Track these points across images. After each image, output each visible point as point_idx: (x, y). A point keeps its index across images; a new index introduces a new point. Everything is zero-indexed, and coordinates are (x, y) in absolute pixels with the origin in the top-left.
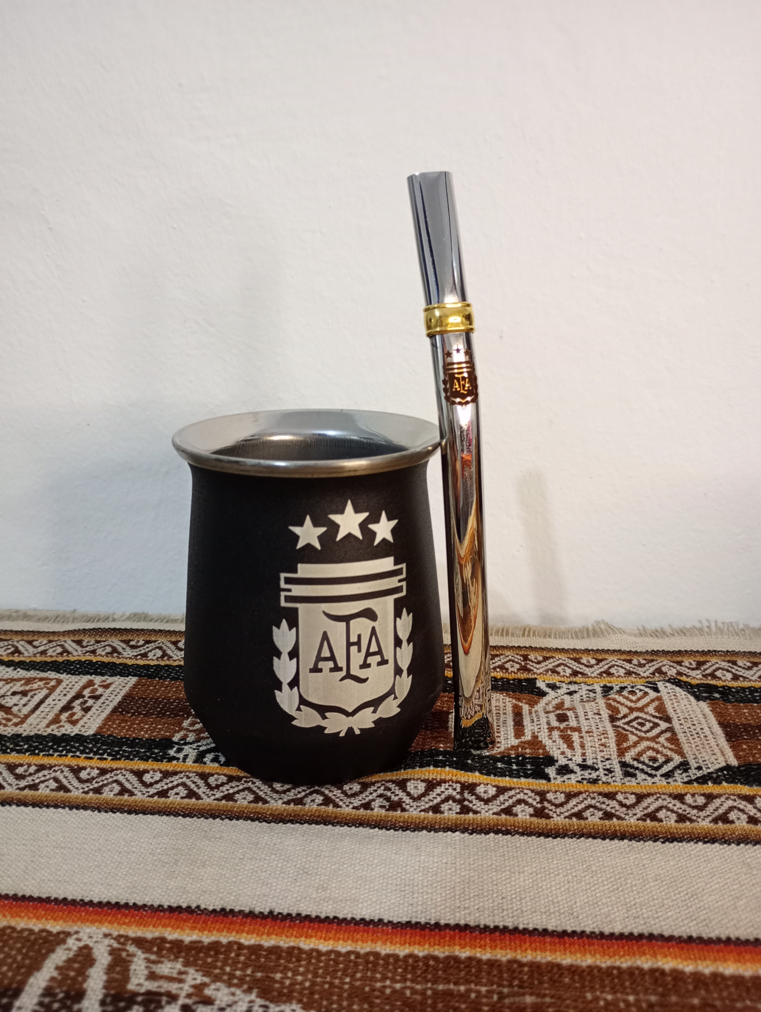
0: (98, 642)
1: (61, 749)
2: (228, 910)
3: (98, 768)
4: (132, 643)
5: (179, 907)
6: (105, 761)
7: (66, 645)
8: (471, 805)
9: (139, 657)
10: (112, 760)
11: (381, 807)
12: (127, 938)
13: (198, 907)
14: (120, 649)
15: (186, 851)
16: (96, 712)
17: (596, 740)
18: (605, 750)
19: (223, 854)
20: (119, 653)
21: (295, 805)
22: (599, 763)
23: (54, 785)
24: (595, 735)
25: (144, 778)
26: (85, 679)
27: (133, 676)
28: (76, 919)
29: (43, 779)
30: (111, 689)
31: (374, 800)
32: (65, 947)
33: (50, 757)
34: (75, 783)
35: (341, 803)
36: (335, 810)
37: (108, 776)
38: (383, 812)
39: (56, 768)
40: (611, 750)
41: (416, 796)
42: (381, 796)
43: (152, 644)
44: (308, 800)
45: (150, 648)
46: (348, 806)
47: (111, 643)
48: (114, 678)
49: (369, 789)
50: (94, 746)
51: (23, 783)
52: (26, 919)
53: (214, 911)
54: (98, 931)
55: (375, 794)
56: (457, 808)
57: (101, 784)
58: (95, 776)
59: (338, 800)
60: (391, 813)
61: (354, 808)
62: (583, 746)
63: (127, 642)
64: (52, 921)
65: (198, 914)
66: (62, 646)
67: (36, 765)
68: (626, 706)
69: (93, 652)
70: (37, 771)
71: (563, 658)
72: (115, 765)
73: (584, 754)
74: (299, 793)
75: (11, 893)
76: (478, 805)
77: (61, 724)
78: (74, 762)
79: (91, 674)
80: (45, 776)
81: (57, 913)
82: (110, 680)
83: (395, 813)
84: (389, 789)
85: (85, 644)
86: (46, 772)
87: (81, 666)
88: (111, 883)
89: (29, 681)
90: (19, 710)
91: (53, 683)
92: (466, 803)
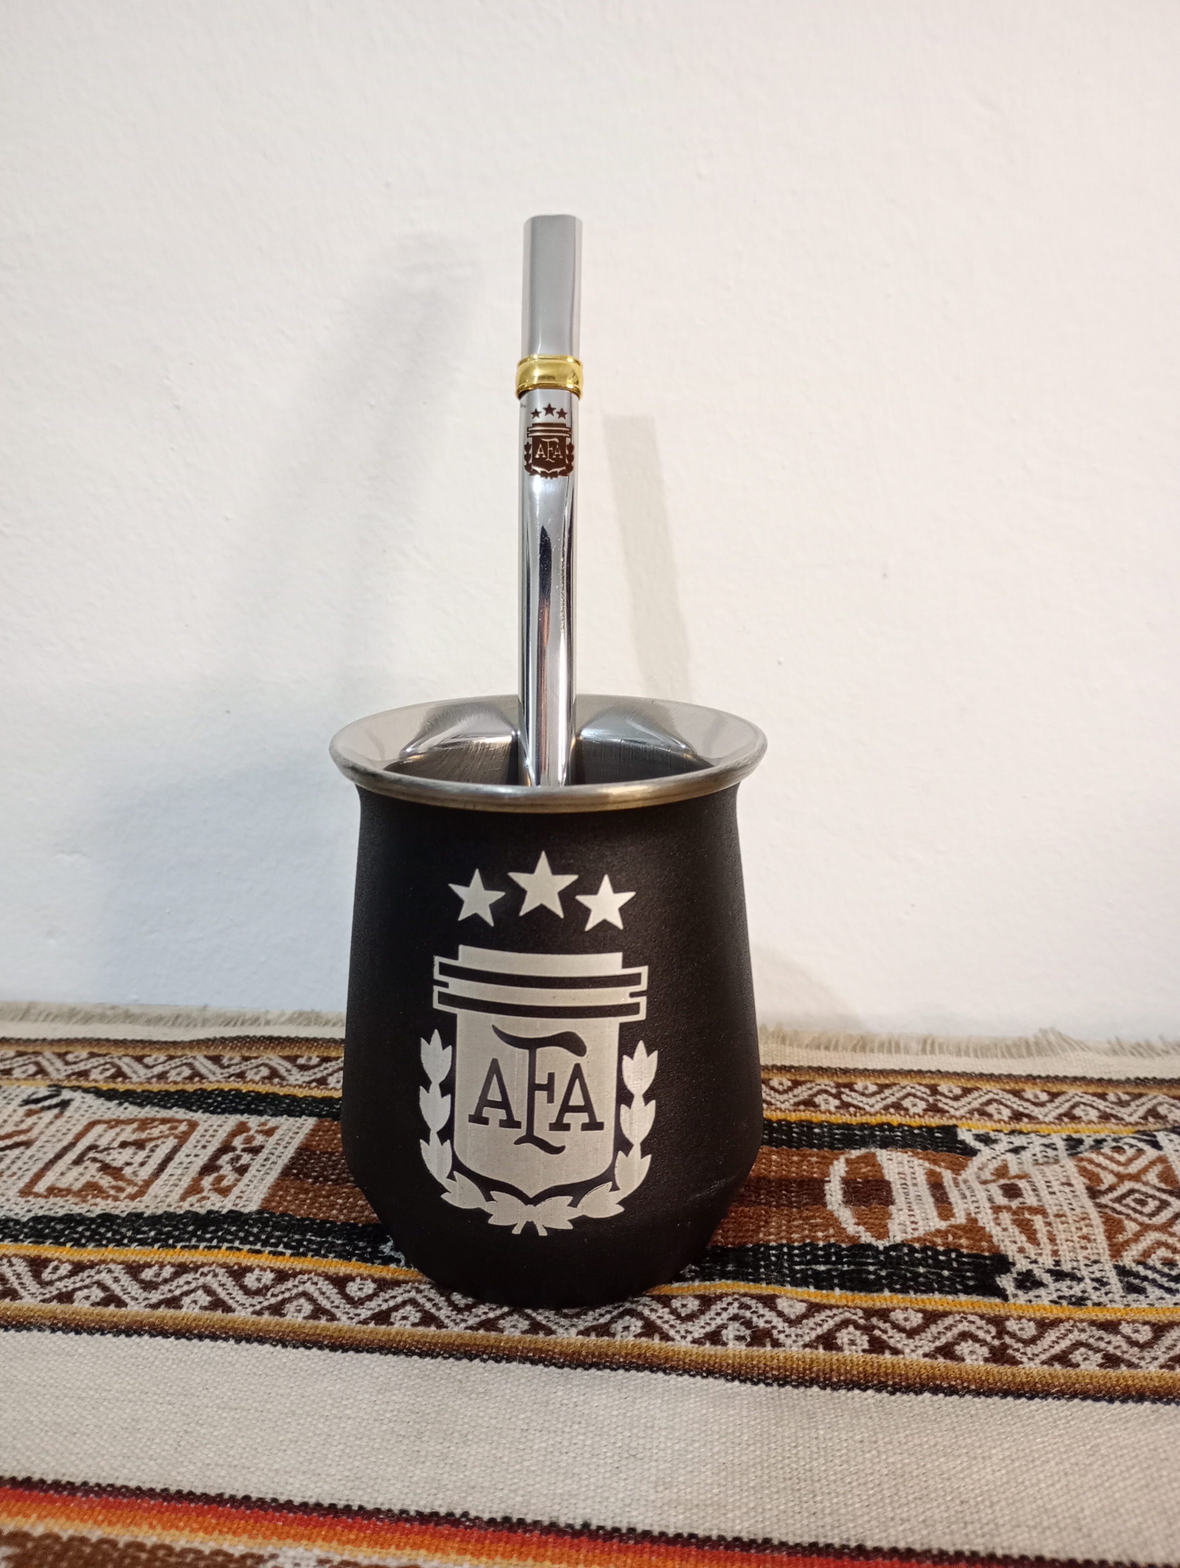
0: (246, 1059)
1: (208, 1236)
2: (515, 1520)
3: (272, 1270)
4: (301, 1061)
5: (435, 1514)
6: (281, 1258)
7: (197, 1064)
8: (884, 1337)
9: (314, 1084)
10: (292, 1255)
11: (739, 1338)
13: (465, 1514)
14: (282, 1072)
15: (433, 1415)
16: (257, 1173)
17: (1073, 1229)
18: (1089, 1245)
19: (494, 1422)
20: (283, 1078)
21: (597, 1336)
22: (1083, 1267)
23: (205, 1300)
24: (1071, 1221)
25: (348, 1290)
26: (233, 1120)
27: (310, 1115)
28: (268, 1533)
29: (186, 1288)
30: (276, 1136)
31: (724, 1326)
33: (193, 1251)
34: (239, 1295)
35: (672, 1333)
36: (664, 1344)
37: (289, 1284)
38: (742, 1347)
39: (205, 1269)
40: (1099, 1246)
41: (793, 1317)
42: (735, 1318)
43: (333, 1063)
44: (618, 1326)
45: (330, 1070)
46: (684, 1337)
47: (267, 1061)
48: (278, 1118)
49: (713, 1307)
50: (262, 1231)
51: (155, 1297)
52: (187, 1531)
53: (492, 1521)
54: (308, 1554)
55: (725, 1315)
56: (863, 1341)
57: (280, 1298)
58: (269, 1283)
59: (666, 1326)
60: (756, 1350)
61: (694, 1341)
62: (1052, 1240)
63: (292, 1059)
64: (230, 1536)
65: (467, 1527)
66: (190, 1065)
67: (173, 1265)
68: (1112, 1172)
69: (241, 1075)
70: (176, 1275)
71: (993, 1090)
72: (298, 1264)
73: (1055, 1253)
74: (602, 1315)
76: (896, 1339)
77: (204, 1194)
78: (232, 1259)
79: (242, 1113)
80: (188, 1283)
81: (236, 1522)
82: (273, 1122)
83: (762, 1350)
84: (748, 1308)
85: (225, 1061)
86: (189, 1277)
87: (224, 1099)
88: (318, 1471)
89: (144, 1124)
90: (135, 1173)
91: (183, 1127)
92: (877, 1332)
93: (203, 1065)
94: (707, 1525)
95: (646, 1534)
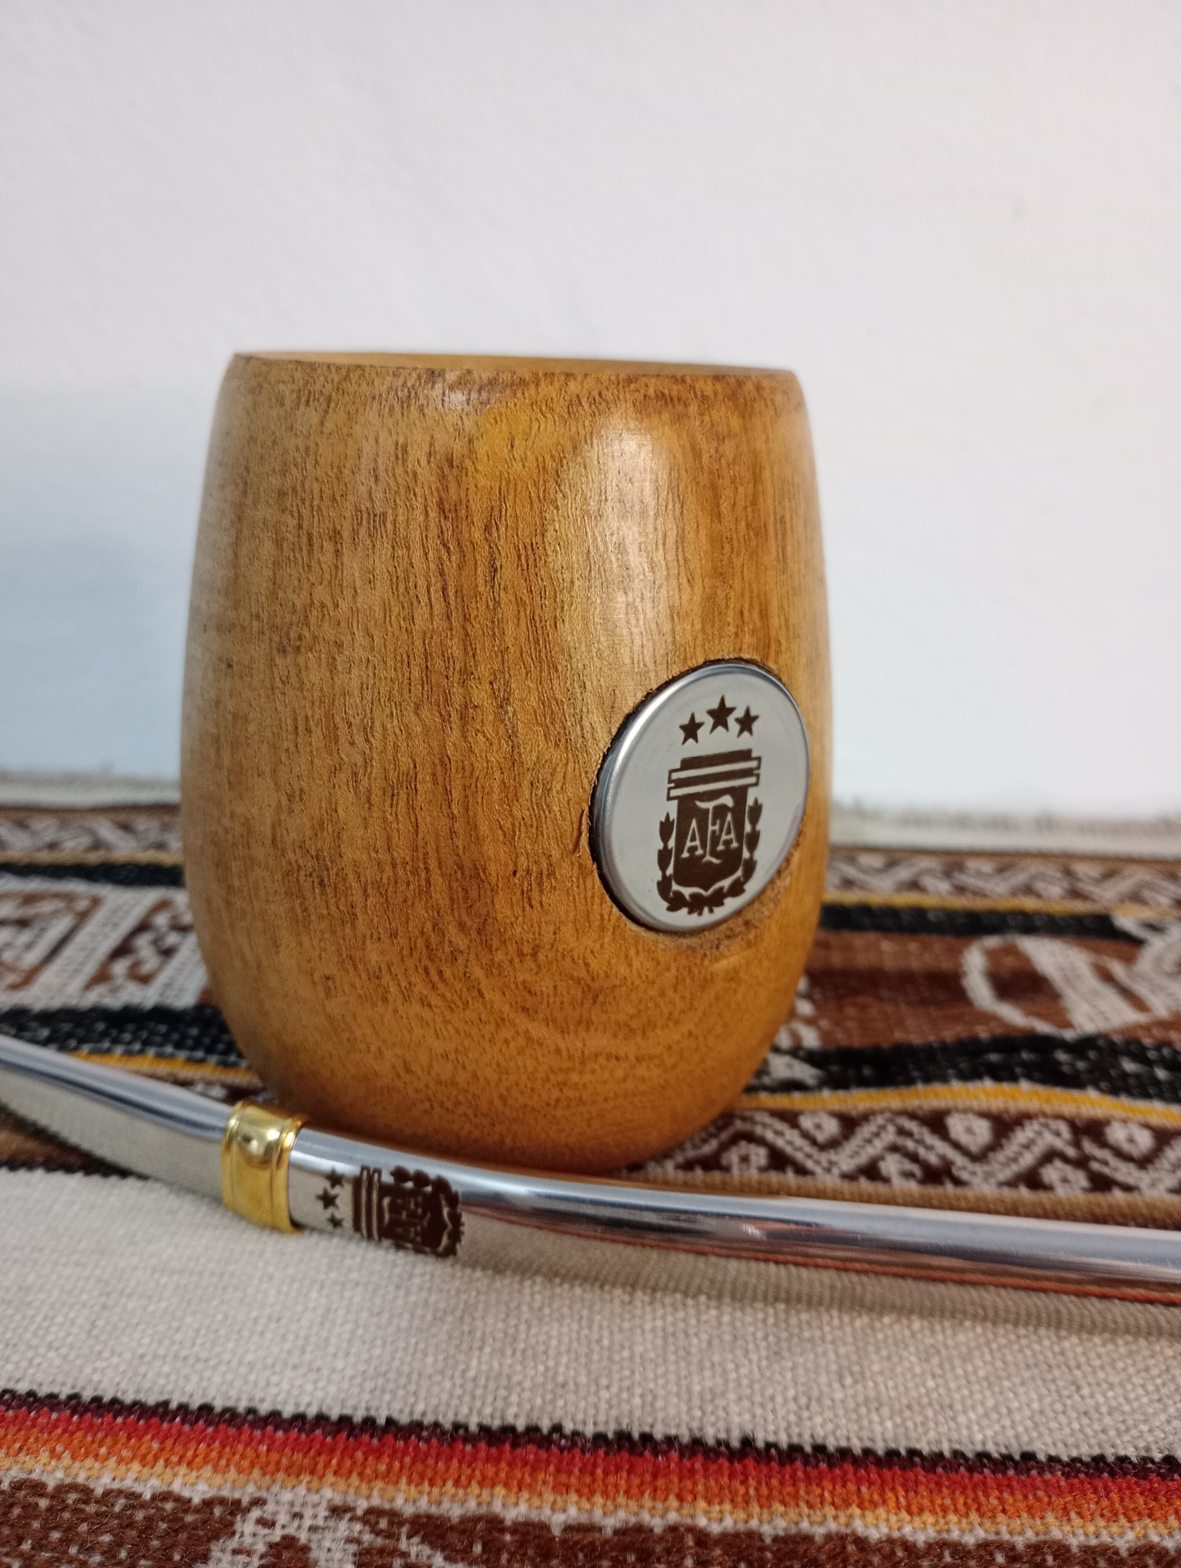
2: (636, 1435)
5: (508, 1430)
8: (1108, 1171)
11: (906, 1175)
12: (394, 1516)
13: (557, 1428)
21: (704, 1169)
26: (155, 895)
28: (245, 1463)
31: (881, 1158)
32: (234, 1543)
35: (810, 1164)
36: (804, 1181)
38: (914, 1187)
41: (976, 1149)
44: (733, 1157)
49: (859, 1131)
50: (203, 1033)
52: (112, 1462)
53: (600, 1438)
54: (315, 1498)
64: (183, 1469)
65: (562, 1449)
66: (89, 833)
69: (161, 846)
71: (1141, 875)
75: (64, 1392)
76: (1124, 1172)
77: (117, 983)
78: (164, 1068)
79: (161, 886)
81: (192, 1445)
83: (942, 1191)
84: (909, 1134)
85: (140, 830)
87: (136, 873)
88: (318, 1364)
89: (29, 899)
90: (18, 958)
91: (82, 905)
92: (1095, 1166)
93: (106, 831)
94: (932, 1435)
95: (844, 1453)
